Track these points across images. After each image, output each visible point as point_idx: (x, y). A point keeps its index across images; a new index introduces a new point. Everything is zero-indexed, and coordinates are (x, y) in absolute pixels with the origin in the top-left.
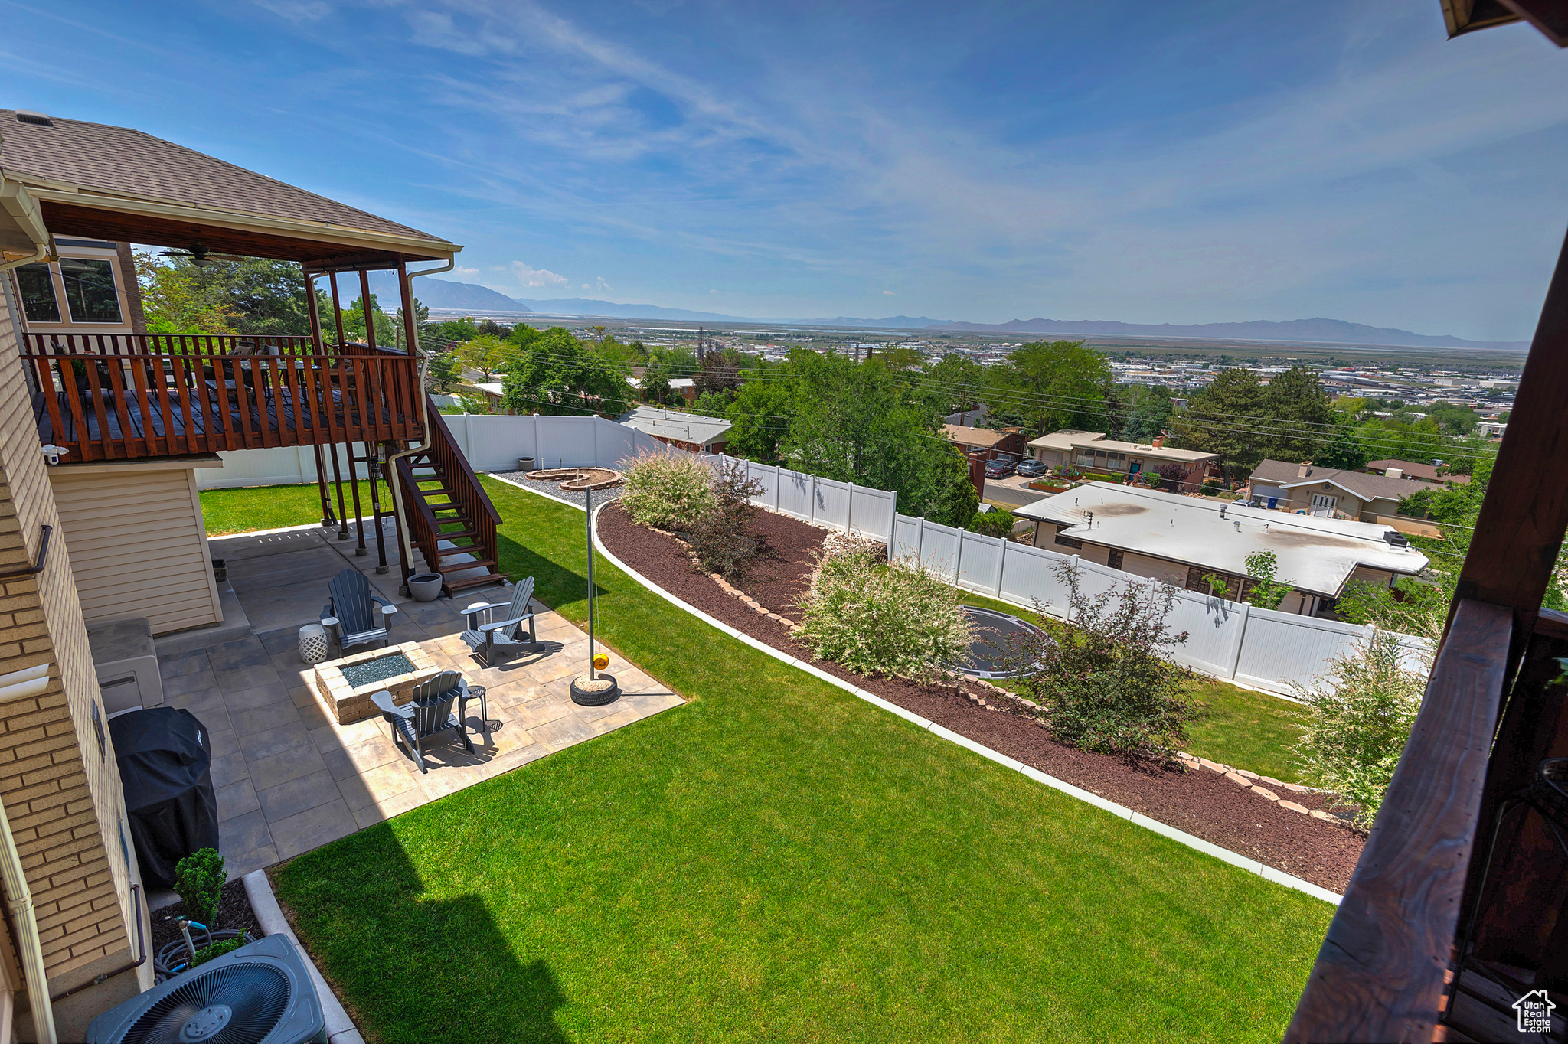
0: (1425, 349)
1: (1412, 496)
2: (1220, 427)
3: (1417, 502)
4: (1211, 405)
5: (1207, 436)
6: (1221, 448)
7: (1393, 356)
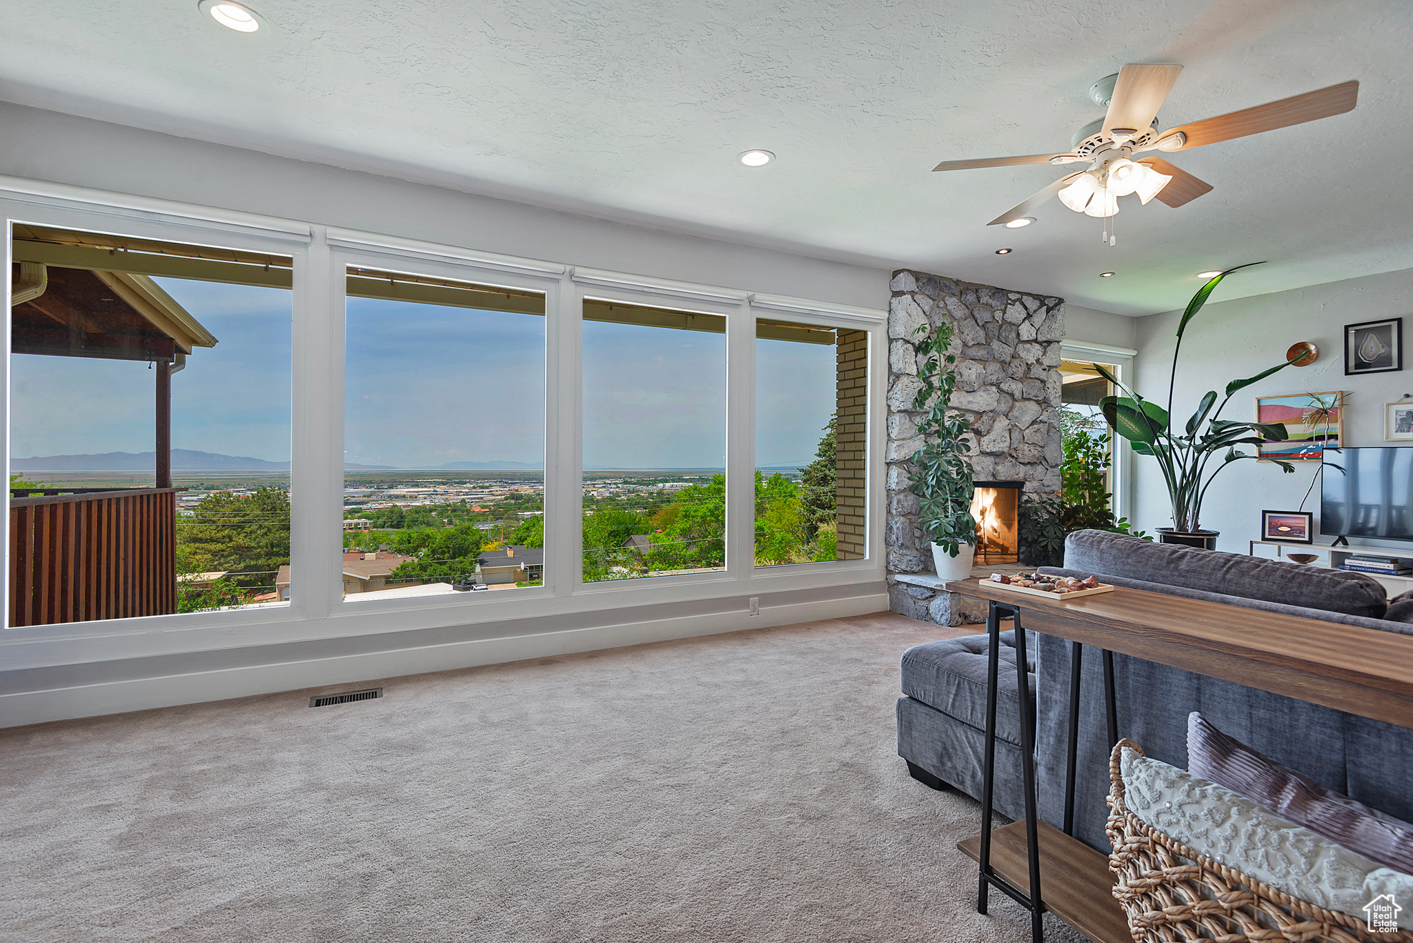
0: (277, 472)
1: (398, 569)
2: (220, 546)
3: (404, 571)
4: (203, 527)
5: (209, 556)
6: (226, 565)
7: (254, 479)
